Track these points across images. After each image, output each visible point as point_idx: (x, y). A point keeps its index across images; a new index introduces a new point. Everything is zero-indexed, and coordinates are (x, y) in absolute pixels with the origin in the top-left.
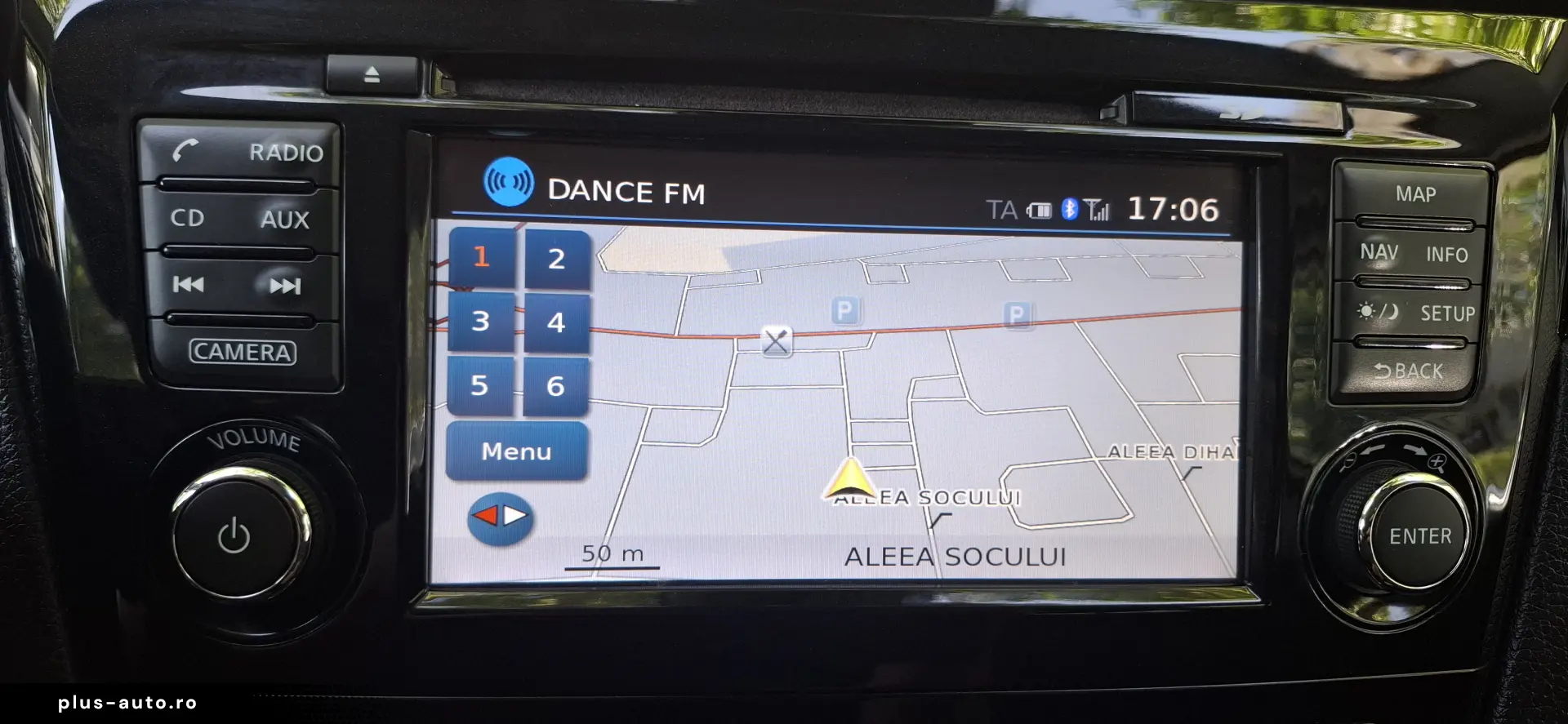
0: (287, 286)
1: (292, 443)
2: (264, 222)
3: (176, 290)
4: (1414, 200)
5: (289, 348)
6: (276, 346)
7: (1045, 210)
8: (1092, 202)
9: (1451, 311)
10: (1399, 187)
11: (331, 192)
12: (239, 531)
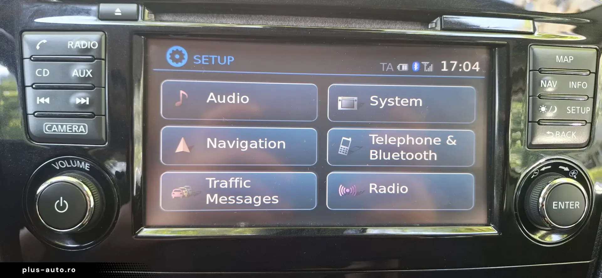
0: (83, 101)
1: (86, 166)
2: (73, 75)
3: (38, 103)
4: (564, 62)
5: (84, 126)
6: (79, 126)
7: (405, 67)
8: (425, 63)
9: (580, 109)
10: (557, 57)
11: (101, 62)
12: (64, 203)
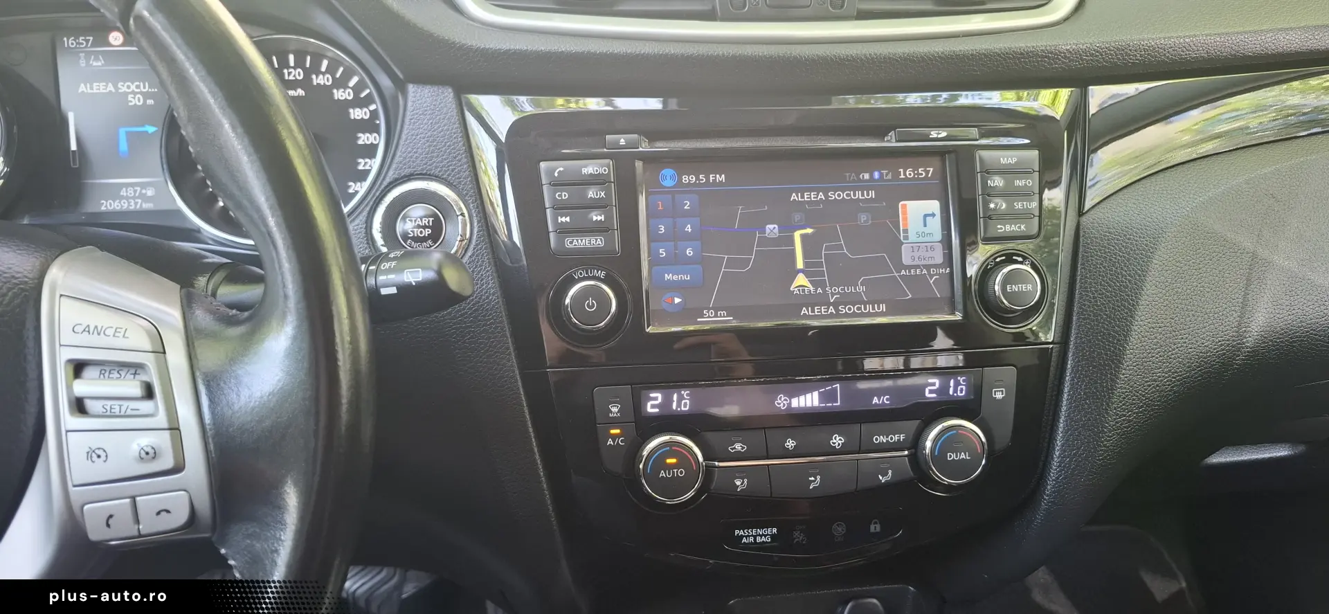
0: (599, 218)
1: (603, 274)
2: (589, 196)
3: (560, 221)
4: (1008, 163)
5: (601, 239)
6: (596, 240)
7: (867, 176)
8: (885, 172)
9: (1027, 204)
10: (1002, 159)
11: (611, 184)
12: (592, 303)
